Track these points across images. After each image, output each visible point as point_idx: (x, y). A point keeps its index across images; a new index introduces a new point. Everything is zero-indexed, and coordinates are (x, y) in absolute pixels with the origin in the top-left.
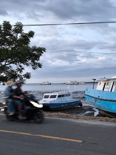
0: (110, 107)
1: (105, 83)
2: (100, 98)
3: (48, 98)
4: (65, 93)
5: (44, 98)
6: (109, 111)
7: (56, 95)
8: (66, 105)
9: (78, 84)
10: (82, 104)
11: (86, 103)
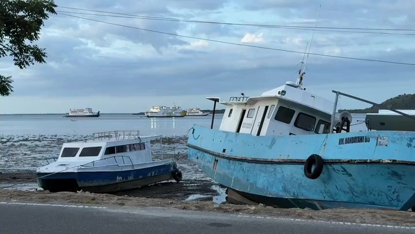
0: (251, 181)
1: (244, 112)
2: (227, 154)
3: (74, 156)
4: (127, 141)
5: (62, 156)
6: (248, 190)
7: (101, 147)
8: (131, 178)
9: (184, 115)
10: (180, 175)
11: (196, 171)
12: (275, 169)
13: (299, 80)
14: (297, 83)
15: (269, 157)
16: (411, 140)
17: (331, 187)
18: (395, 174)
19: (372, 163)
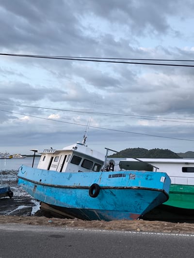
0: (57, 198)
1: (52, 158)
2: (42, 182)
6: (55, 204)
9: (11, 157)
10: (12, 193)
12: (71, 191)
13: (84, 141)
14: (83, 143)
15: (68, 185)
16: (148, 176)
17: (104, 202)
18: (139, 195)
19: (127, 188)
